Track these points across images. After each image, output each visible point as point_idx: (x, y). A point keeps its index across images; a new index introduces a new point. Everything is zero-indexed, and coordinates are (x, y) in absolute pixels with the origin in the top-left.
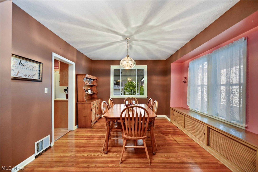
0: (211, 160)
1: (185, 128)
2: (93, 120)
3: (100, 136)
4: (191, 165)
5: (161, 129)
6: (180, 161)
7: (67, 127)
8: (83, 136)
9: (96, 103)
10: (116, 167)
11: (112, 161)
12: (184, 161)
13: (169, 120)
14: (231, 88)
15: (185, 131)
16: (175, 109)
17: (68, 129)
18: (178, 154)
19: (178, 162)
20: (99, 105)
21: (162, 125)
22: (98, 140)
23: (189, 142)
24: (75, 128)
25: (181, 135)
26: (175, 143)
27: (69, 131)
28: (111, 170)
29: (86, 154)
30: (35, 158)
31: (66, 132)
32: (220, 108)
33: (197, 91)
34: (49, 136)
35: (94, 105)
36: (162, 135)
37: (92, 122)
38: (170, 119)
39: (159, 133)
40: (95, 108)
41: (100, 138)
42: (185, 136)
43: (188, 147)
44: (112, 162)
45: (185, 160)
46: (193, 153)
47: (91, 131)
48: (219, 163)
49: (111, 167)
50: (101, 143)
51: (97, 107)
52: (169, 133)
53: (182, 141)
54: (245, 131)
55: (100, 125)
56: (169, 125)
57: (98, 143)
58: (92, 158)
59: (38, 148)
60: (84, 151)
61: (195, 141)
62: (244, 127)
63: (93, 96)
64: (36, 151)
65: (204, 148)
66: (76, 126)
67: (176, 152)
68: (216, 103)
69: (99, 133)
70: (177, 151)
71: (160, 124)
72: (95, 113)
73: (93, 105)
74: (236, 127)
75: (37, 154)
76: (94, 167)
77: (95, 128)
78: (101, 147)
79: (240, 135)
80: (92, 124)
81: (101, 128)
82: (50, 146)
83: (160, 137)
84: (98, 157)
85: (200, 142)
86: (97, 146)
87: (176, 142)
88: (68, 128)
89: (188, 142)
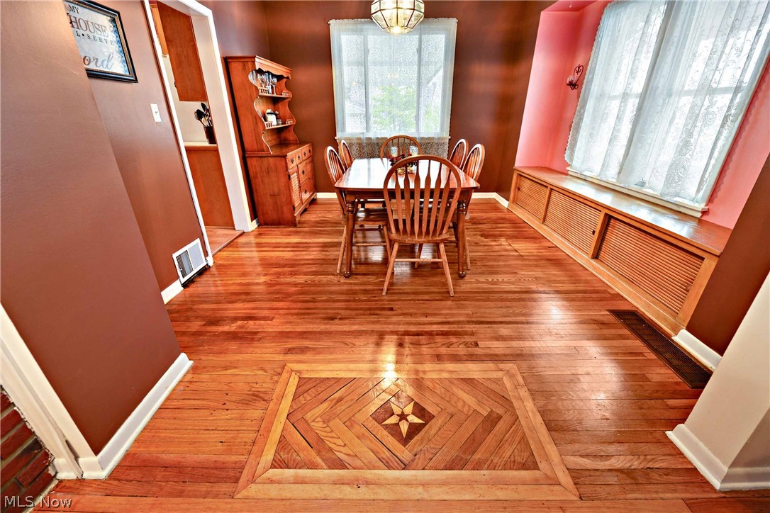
0: (594, 287)
1: (547, 223)
2: (296, 205)
3: (325, 243)
4: (544, 296)
5: (480, 226)
6: (521, 288)
7: (231, 225)
8: (280, 243)
9: (299, 157)
10: (376, 301)
11: (365, 290)
12: (530, 288)
13: (504, 203)
14: (707, 103)
15: (544, 230)
16: (527, 172)
17: (234, 229)
18: (519, 276)
19: (516, 290)
20: (306, 164)
21: (485, 217)
22: (322, 251)
23: (548, 254)
24: (252, 226)
25: (533, 238)
26: (514, 256)
27: (240, 232)
28: (365, 305)
29: (301, 279)
30: (182, 288)
31: (232, 235)
32: (656, 162)
33: (605, 116)
34: (198, 241)
35: (294, 164)
36: (483, 239)
37: (296, 210)
38: (507, 202)
39: (475, 235)
40: (298, 172)
41: (326, 246)
42: (542, 240)
43: (545, 262)
44: (366, 292)
45: (534, 287)
46: (554, 275)
47: (297, 233)
48: (609, 290)
49: (365, 301)
50: (329, 257)
51: (301, 168)
52: (501, 236)
53: (532, 251)
54: (697, 220)
55: (317, 219)
56: (504, 216)
57: (323, 257)
58: (316, 285)
59: (181, 266)
60: (293, 274)
61: (565, 251)
62: (700, 210)
63: (284, 135)
64: (180, 274)
65: (582, 263)
66: (255, 221)
67: (515, 273)
68: (648, 151)
69: (321, 238)
70: (515, 271)
71: (480, 214)
72: (300, 187)
73: (292, 161)
74: (680, 212)
75: (183, 280)
76: (327, 301)
77: (305, 225)
78: (333, 266)
79: (683, 230)
80: (295, 215)
81: (321, 225)
82: (207, 264)
83: (476, 243)
84: (330, 283)
85: (576, 253)
86: (322, 264)
87: (516, 254)
88: (233, 225)
89: (545, 253)
